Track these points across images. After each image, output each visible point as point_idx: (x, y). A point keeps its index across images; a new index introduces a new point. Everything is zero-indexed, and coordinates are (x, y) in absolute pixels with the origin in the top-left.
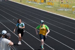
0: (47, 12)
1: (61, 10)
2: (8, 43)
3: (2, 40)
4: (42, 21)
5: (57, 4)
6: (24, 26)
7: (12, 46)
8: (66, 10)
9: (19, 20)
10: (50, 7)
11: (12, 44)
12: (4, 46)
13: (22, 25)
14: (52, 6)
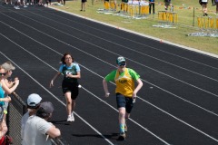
0: (159, 40)
1: (199, 34)
2: (46, 130)
3: (29, 121)
4: (121, 59)
5: (188, 18)
6: (79, 73)
7: (56, 138)
8: (213, 35)
9: (65, 55)
10: (167, 26)
11: (57, 132)
12: (34, 139)
13: (74, 69)
14: (173, 24)
